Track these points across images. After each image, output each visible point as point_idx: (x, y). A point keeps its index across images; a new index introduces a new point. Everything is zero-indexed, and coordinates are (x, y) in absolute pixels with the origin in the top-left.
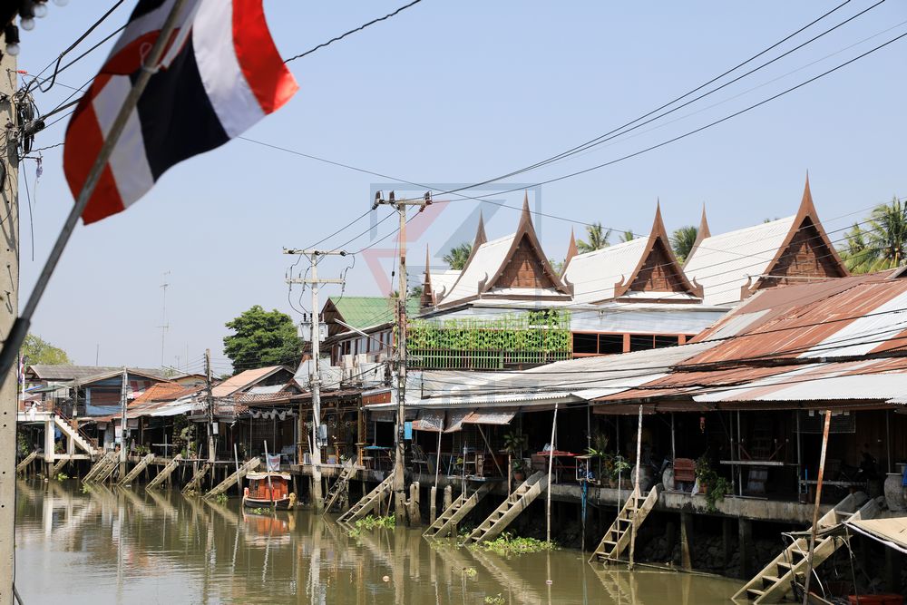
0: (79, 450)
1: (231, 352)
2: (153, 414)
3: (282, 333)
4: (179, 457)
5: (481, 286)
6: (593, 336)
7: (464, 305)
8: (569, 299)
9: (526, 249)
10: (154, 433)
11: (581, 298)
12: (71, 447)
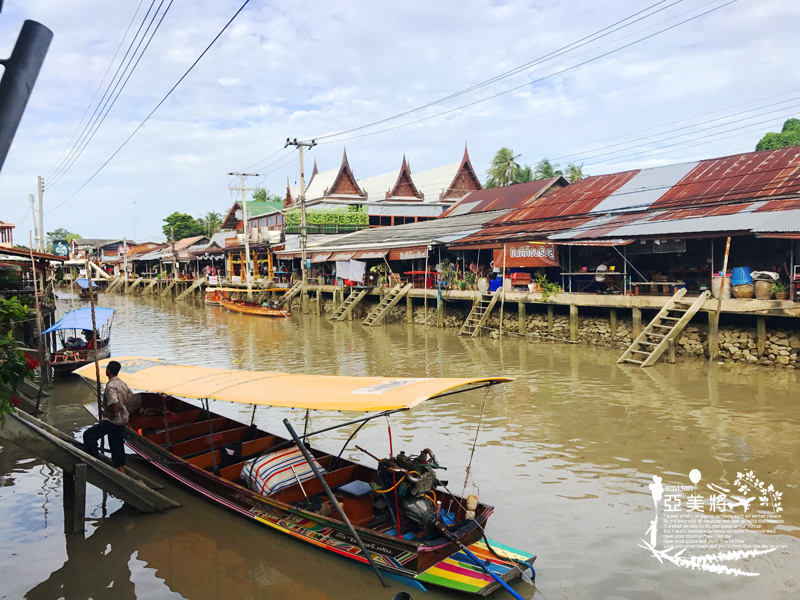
0: (102, 277)
1: (167, 232)
2: (141, 259)
3: (189, 223)
4: (157, 278)
5: (325, 192)
6: (378, 217)
7: (317, 202)
8: (365, 199)
9: (345, 175)
10: (140, 267)
11: (371, 198)
12: (98, 275)
